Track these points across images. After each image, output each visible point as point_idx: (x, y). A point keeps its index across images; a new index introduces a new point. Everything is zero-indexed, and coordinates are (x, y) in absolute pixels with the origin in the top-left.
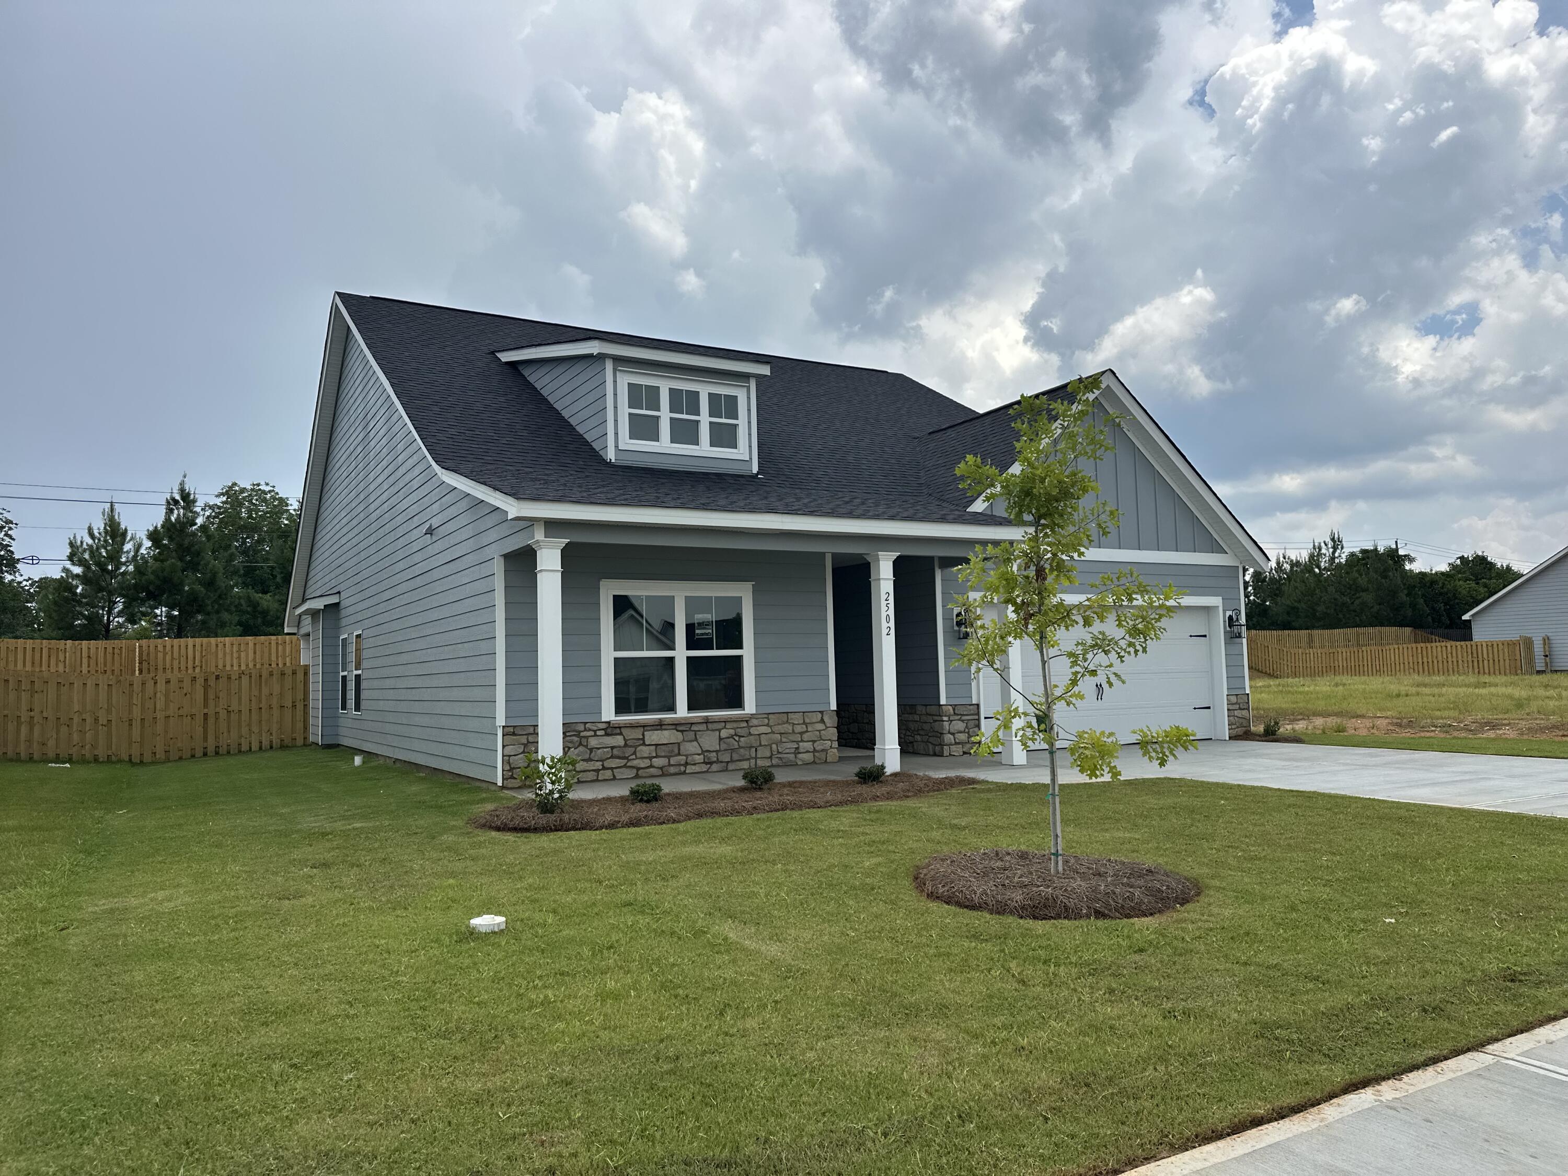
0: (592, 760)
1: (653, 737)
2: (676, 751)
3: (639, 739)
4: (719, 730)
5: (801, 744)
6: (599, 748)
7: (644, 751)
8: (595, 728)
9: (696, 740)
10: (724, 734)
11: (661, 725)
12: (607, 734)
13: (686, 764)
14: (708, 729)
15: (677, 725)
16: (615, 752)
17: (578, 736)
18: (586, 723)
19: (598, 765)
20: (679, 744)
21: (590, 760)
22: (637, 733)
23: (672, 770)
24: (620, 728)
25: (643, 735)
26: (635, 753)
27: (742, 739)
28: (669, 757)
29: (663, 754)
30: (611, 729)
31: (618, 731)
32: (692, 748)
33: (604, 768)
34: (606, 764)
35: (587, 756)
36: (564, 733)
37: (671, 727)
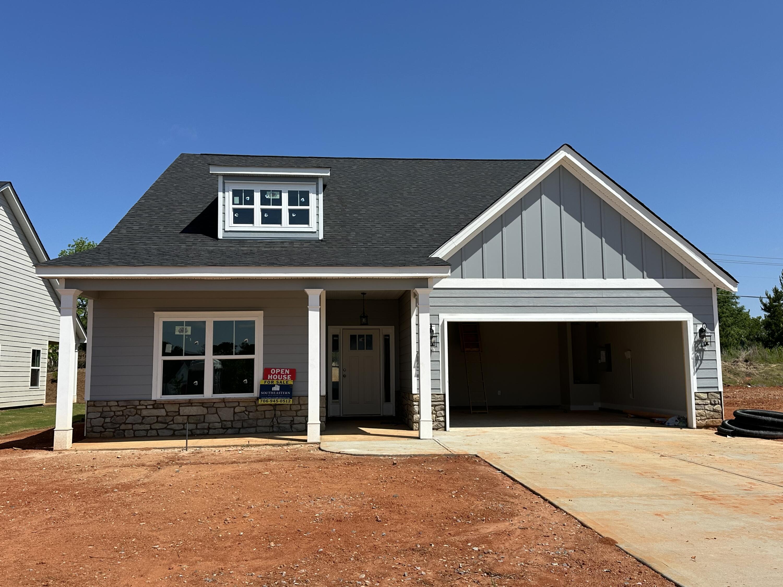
0: (143, 424)
1: (186, 410)
2: (203, 420)
3: (176, 412)
4: (234, 408)
5: (295, 418)
6: (149, 417)
7: (179, 419)
8: (146, 404)
10: (237, 410)
11: (192, 403)
12: (154, 408)
13: (209, 428)
14: (226, 407)
15: (202, 403)
16: (160, 419)
17: (135, 408)
18: (140, 401)
19: (148, 427)
20: (204, 415)
21: (142, 423)
22: (175, 408)
24: (163, 404)
25: (179, 409)
26: (173, 420)
27: (251, 414)
28: (197, 424)
29: (193, 422)
30: (157, 405)
32: (213, 418)
33: (151, 429)
34: (153, 427)
35: (140, 421)
36: (126, 406)
37: (200, 404)
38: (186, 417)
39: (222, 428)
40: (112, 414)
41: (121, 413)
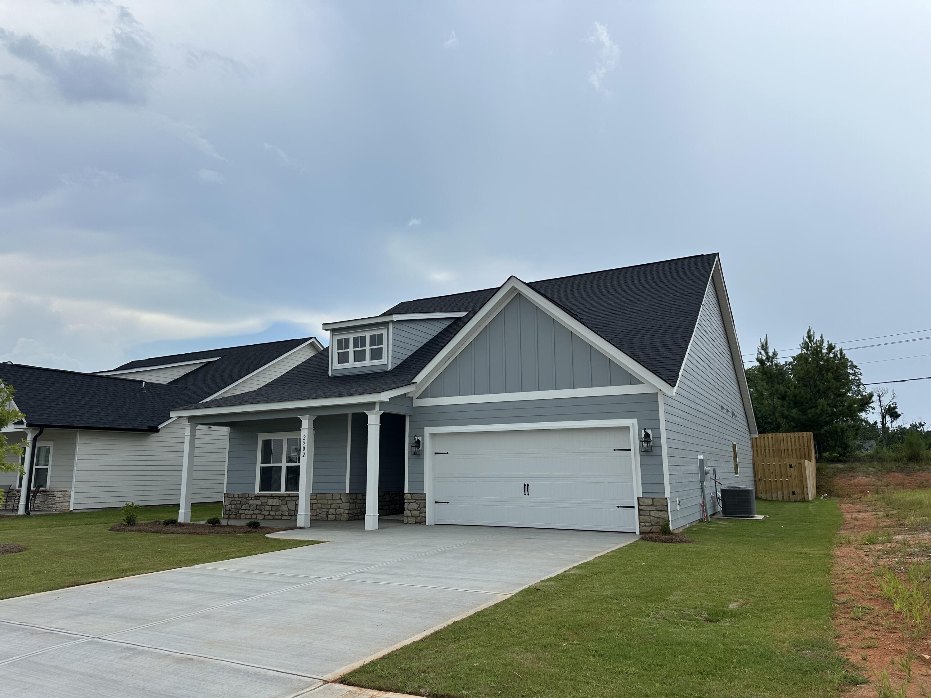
1: (270, 502)
4: (296, 501)
5: (330, 510)
7: (267, 508)
8: (251, 497)
9: (287, 504)
11: (275, 497)
12: (255, 500)
13: (282, 515)
14: (291, 500)
15: (279, 497)
17: (246, 499)
18: (249, 494)
19: (251, 512)
20: (280, 506)
21: (249, 510)
22: (264, 500)
23: (277, 517)
25: (267, 501)
26: (264, 508)
28: (276, 511)
29: (274, 510)
30: (257, 497)
31: (259, 498)
32: (284, 508)
33: (253, 514)
34: (254, 512)
36: (242, 498)
37: (278, 498)
38: (271, 506)
39: (288, 515)
40: (235, 502)
41: (239, 502)
